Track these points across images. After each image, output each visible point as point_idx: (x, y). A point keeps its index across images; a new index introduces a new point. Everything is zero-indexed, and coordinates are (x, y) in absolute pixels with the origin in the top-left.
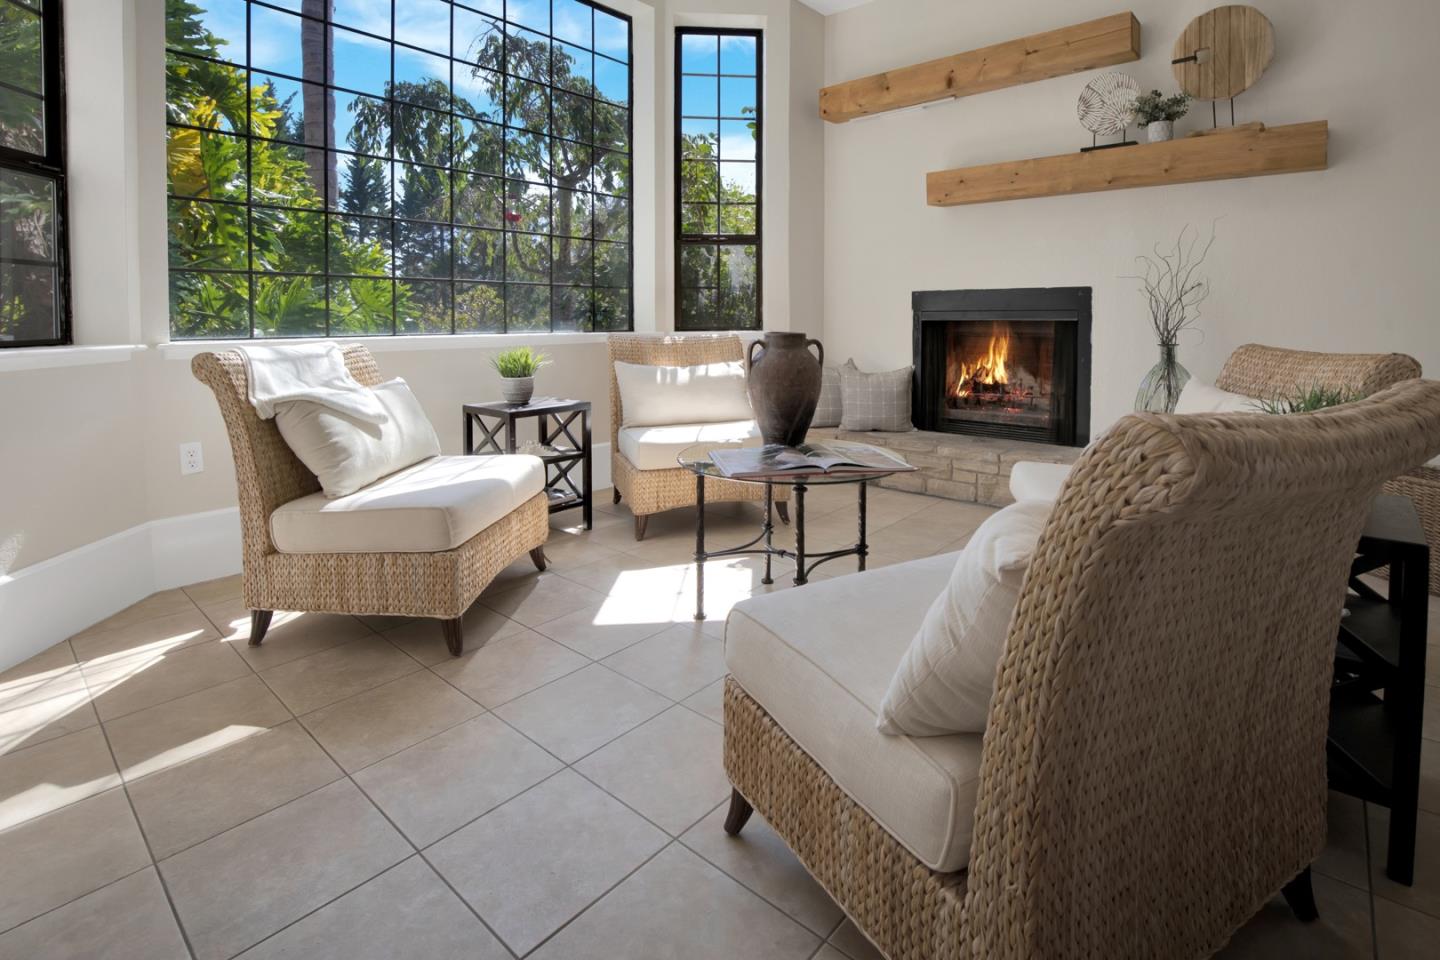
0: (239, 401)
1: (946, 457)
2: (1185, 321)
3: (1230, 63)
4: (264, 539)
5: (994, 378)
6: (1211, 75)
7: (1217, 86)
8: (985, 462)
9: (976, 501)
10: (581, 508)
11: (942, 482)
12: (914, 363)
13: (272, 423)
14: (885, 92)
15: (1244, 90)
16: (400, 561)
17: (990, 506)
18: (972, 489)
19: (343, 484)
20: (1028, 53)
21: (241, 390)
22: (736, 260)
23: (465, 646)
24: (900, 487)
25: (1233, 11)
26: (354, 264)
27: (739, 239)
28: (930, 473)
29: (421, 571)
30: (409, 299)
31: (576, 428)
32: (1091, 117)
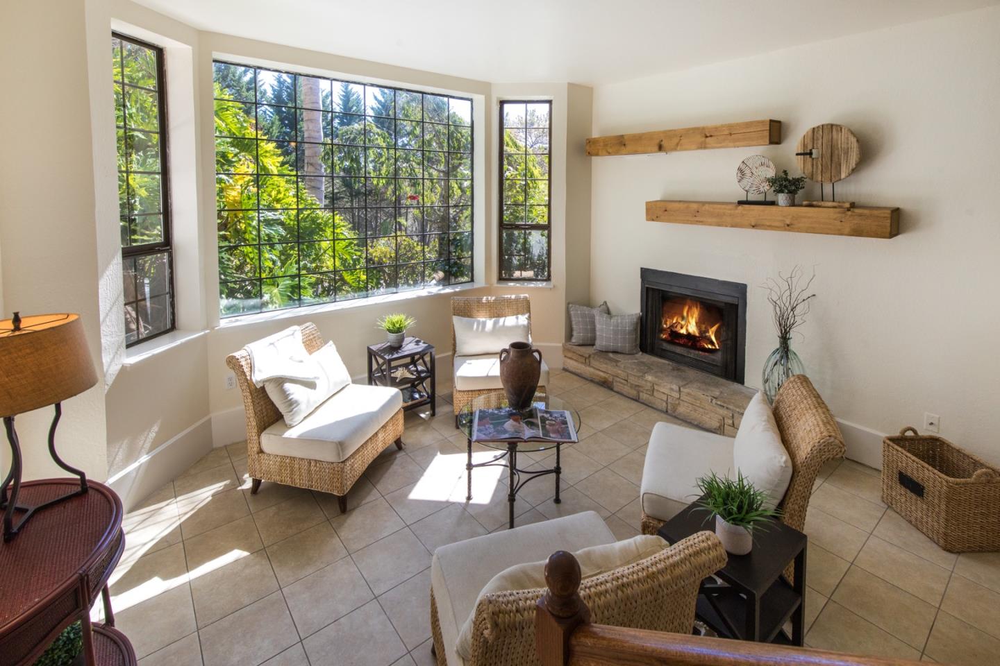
0: (247, 380)
1: (650, 382)
2: (795, 325)
3: (831, 160)
4: (258, 445)
5: (687, 330)
6: (820, 166)
7: (823, 175)
8: (672, 389)
9: (667, 411)
10: (429, 405)
11: (648, 396)
12: (642, 311)
13: (263, 388)
14: (623, 147)
15: (840, 180)
16: (318, 465)
17: (675, 417)
18: (665, 404)
19: (294, 420)
20: (707, 137)
21: (248, 374)
22: (536, 240)
23: (349, 507)
24: (625, 393)
25: (834, 128)
26: (325, 226)
27: (538, 227)
28: (641, 389)
29: (328, 471)
30: (355, 245)
31: (427, 359)
32: (745, 181)
